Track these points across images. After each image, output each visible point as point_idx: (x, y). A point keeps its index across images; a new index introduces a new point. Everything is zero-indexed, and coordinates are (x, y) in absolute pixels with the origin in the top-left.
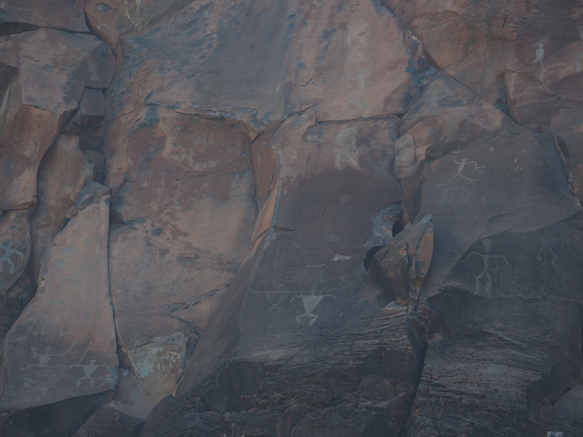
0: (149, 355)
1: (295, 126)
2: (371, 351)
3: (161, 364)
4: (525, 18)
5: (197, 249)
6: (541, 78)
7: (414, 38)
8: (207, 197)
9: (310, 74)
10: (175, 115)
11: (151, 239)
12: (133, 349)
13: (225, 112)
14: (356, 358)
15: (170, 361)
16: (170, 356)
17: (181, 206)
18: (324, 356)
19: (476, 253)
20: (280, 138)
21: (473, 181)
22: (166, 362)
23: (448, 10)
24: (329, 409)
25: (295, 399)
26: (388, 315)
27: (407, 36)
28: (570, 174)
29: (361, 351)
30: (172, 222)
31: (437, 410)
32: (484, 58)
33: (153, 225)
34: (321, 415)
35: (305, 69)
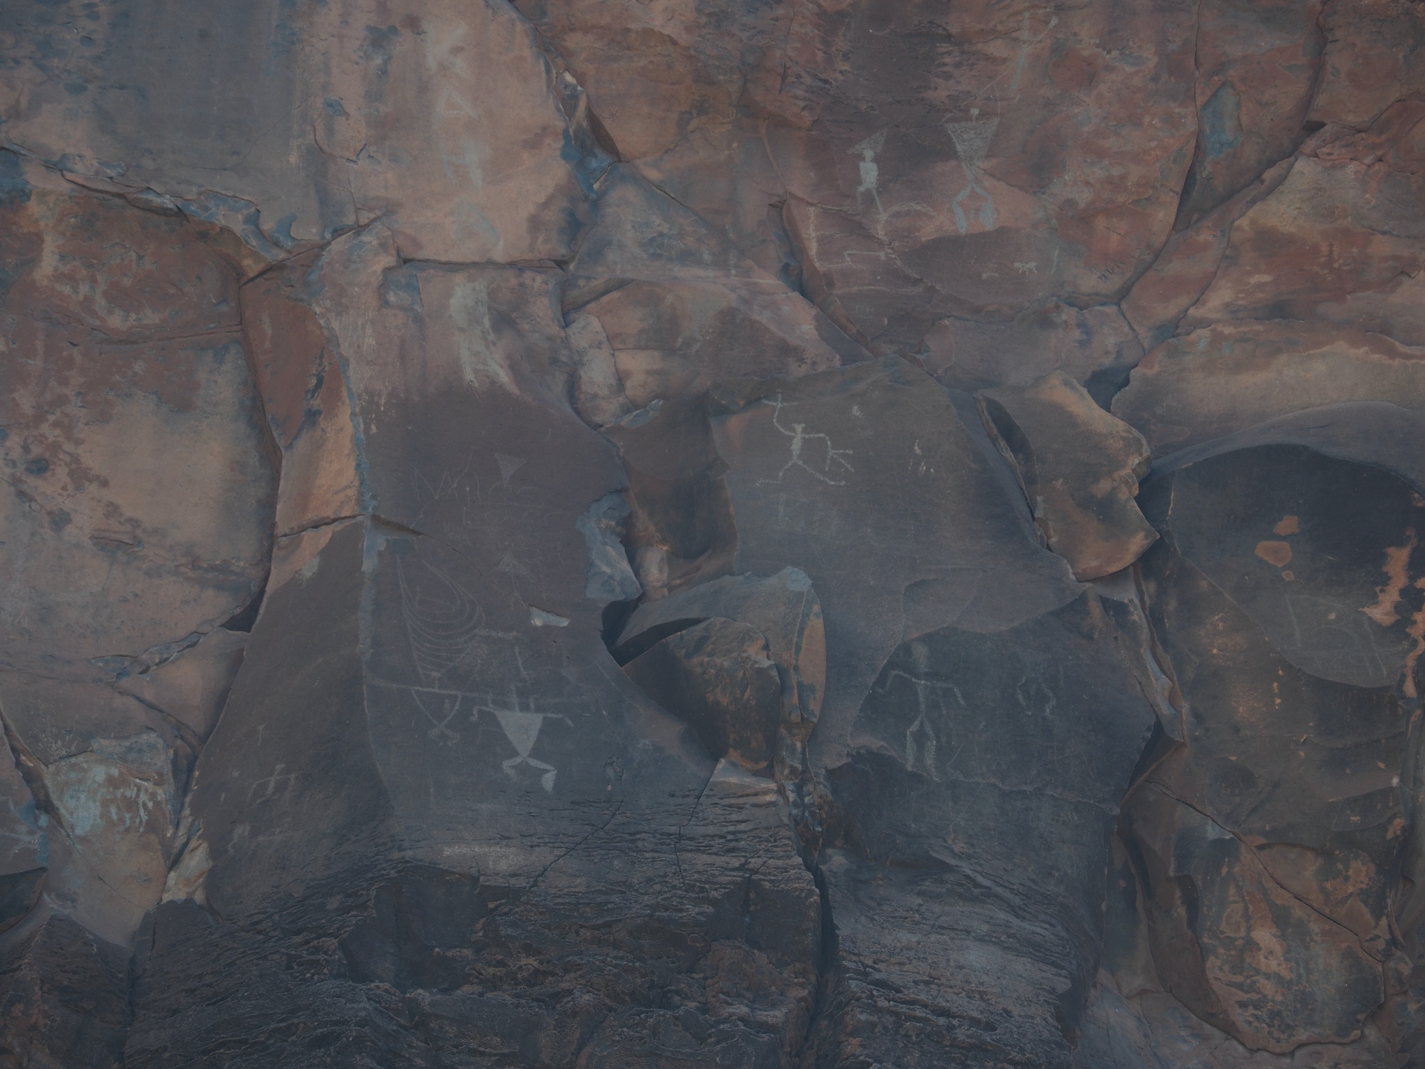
0: (89, 781)
1: (355, 262)
2: (728, 883)
3: (118, 807)
4: (826, 81)
5: (135, 523)
6: (881, 233)
7: (569, 78)
8: (144, 396)
9: (359, 132)
10: (66, 187)
11: (26, 482)
12: (51, 763)
13: (185, 200)
14: (699, 897)
15: (140, 802)
16: (139, 790)
17: (86, 410)
18: (621, 881)
19: (902, 673)
20: (326, 288)
21: (832, 483)
22: (131, 805)
23: (656, 29)
24: (663, 1015)
25: (576, 979)
26: (735, 796)
27: (554, 72)
28: (1039, 499)
29: (705, 882)
30: (68, 447)
31: (903, 1047)
32: (726, 152)
33: (26, 449)
34: (647, 1027)
35: (347, 119)
